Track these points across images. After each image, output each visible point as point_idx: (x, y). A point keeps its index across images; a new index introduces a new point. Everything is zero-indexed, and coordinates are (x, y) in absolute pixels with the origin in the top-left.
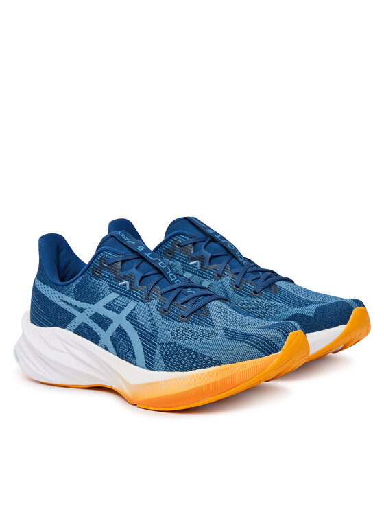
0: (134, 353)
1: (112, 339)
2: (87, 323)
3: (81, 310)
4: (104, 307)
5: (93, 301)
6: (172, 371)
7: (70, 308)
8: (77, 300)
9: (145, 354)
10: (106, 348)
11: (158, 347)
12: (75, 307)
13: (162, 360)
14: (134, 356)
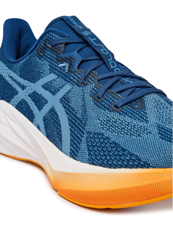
0: (61, 138)
1: (45, 119)
2: (26, 100)
3: (23, 87)
4: (42, 86)
5: (33, 79)
6: (95, 165)
7: (15, 84)
8: (21, 77)
9: (71, 140)
10: (38, 128)
11: (86, 135)
12: (19, 84)
13: (86, 151)
14: (61, 140)
